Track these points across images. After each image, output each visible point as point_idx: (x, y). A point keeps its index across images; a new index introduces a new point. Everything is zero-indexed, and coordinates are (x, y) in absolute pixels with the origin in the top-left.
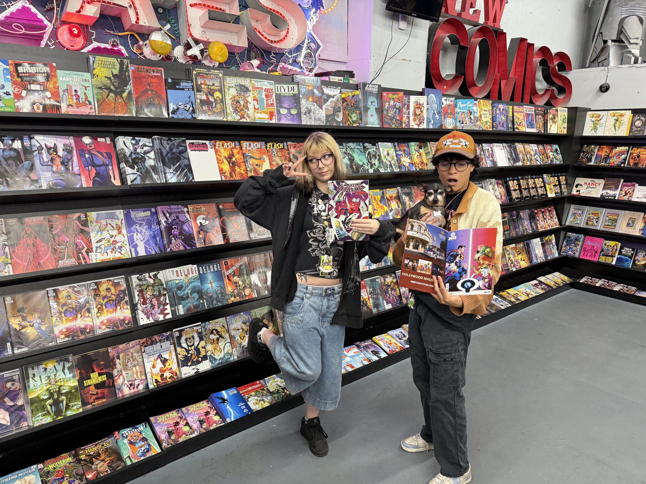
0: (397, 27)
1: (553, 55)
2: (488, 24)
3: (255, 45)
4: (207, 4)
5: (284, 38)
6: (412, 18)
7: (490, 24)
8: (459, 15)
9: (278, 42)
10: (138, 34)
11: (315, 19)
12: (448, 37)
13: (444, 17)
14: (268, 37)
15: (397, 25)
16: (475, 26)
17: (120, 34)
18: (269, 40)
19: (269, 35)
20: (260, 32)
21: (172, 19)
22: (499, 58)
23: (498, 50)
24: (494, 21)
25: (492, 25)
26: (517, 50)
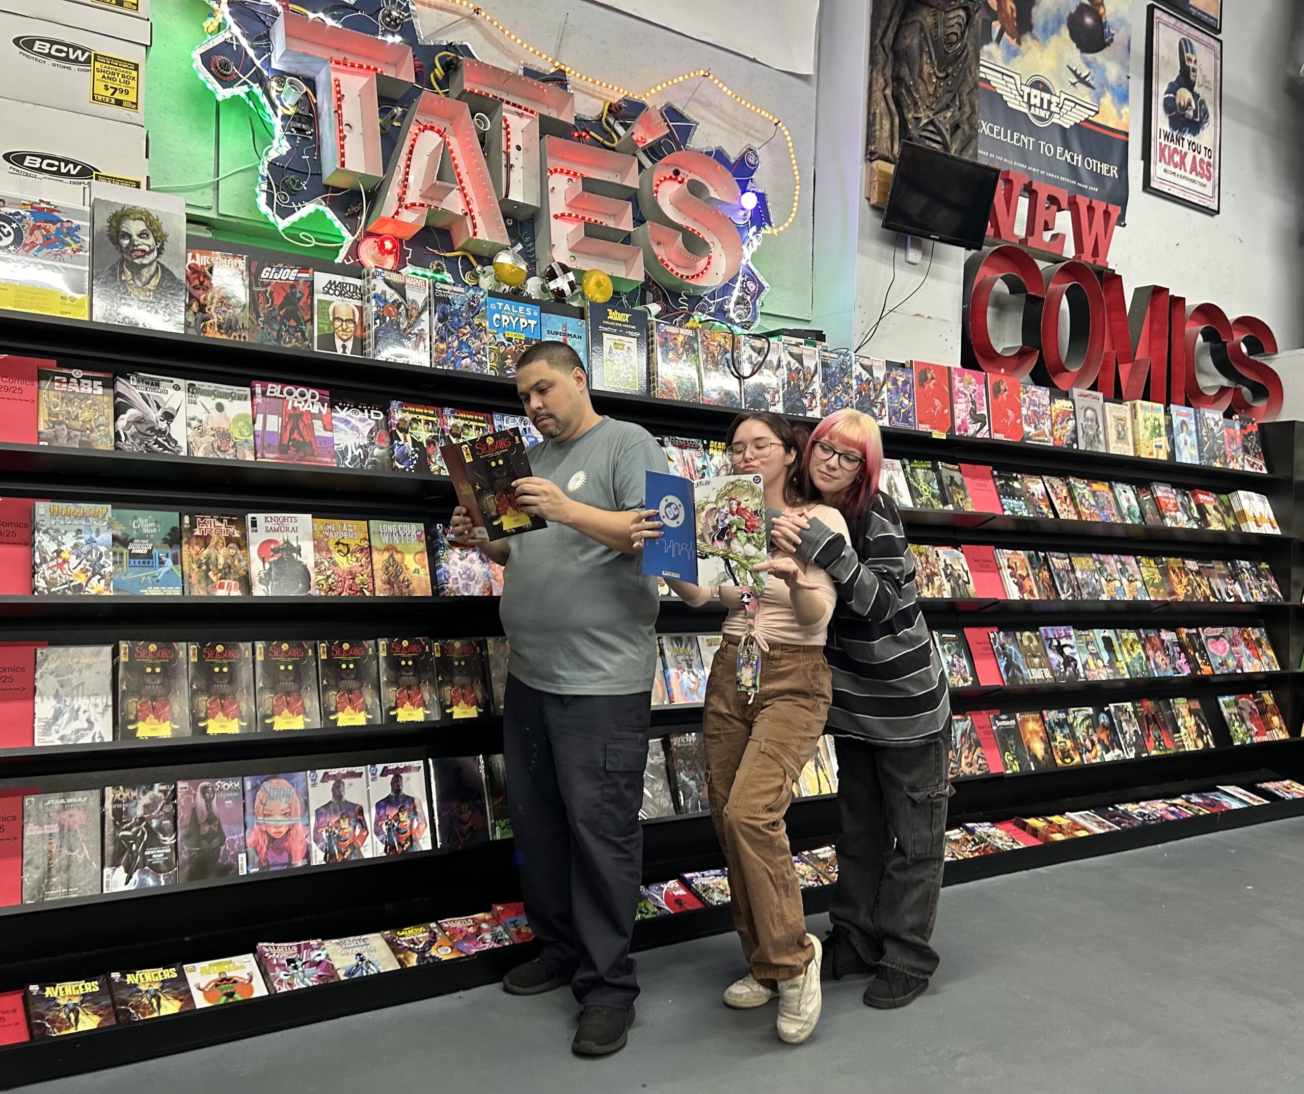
0: (903, 259)
1: (1231, 323)
2: (1083, 259)
3: (653, 282)
4: (581, 215)
5: (702, 272)
6: (932, 242)
7: (1087, 258)
8: (1024, 241)
9: (693, 277)
10: (474, 256)
11: (756, 243)
12: (1002, 278)
13: (996, 245)
14: (676, 270)
15: (903, 256)
16: (1056, 262)
17: (448, 255)
18: (677, 274)
19: (678, 265)
21: (525, 236)
22: (1110, 321)
23: (1108, 308)
24: (1095, 253)
25: (1091, 260)
26: (1149, 309)
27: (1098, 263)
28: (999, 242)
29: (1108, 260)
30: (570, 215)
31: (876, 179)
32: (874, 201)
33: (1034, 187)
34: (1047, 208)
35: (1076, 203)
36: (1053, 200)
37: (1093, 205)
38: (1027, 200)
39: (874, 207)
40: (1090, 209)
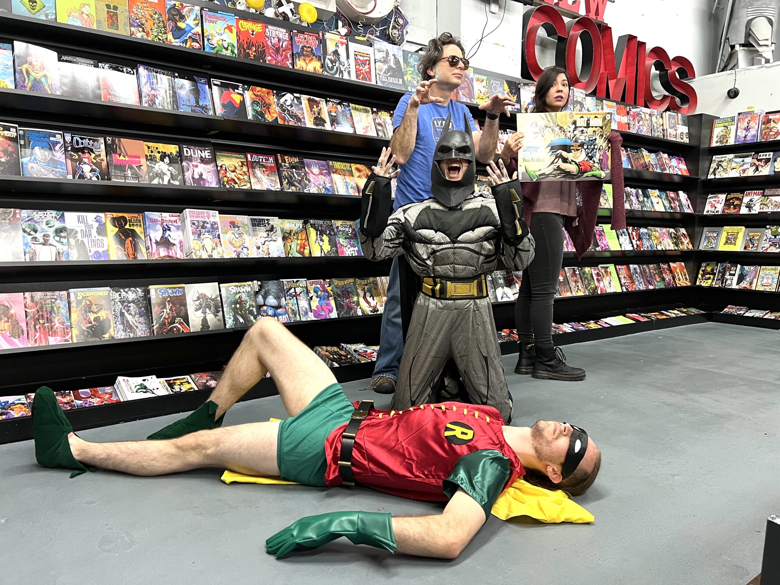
1: (671, 59)
2: (590, 16)
5: (371, 11)
8: (557, 4)
9: (365, 14)
12: (543, 25)
14: (356, 9)
15: (488, 8)
16: (574, 18)
20: (348, 2)
22: (604, 55)
23: (603, 46)
24: (597, 13)
25: (594, 17)
26: (626, 48)
27: (599, 19)
28: (542, 3)
29: (604, 17)
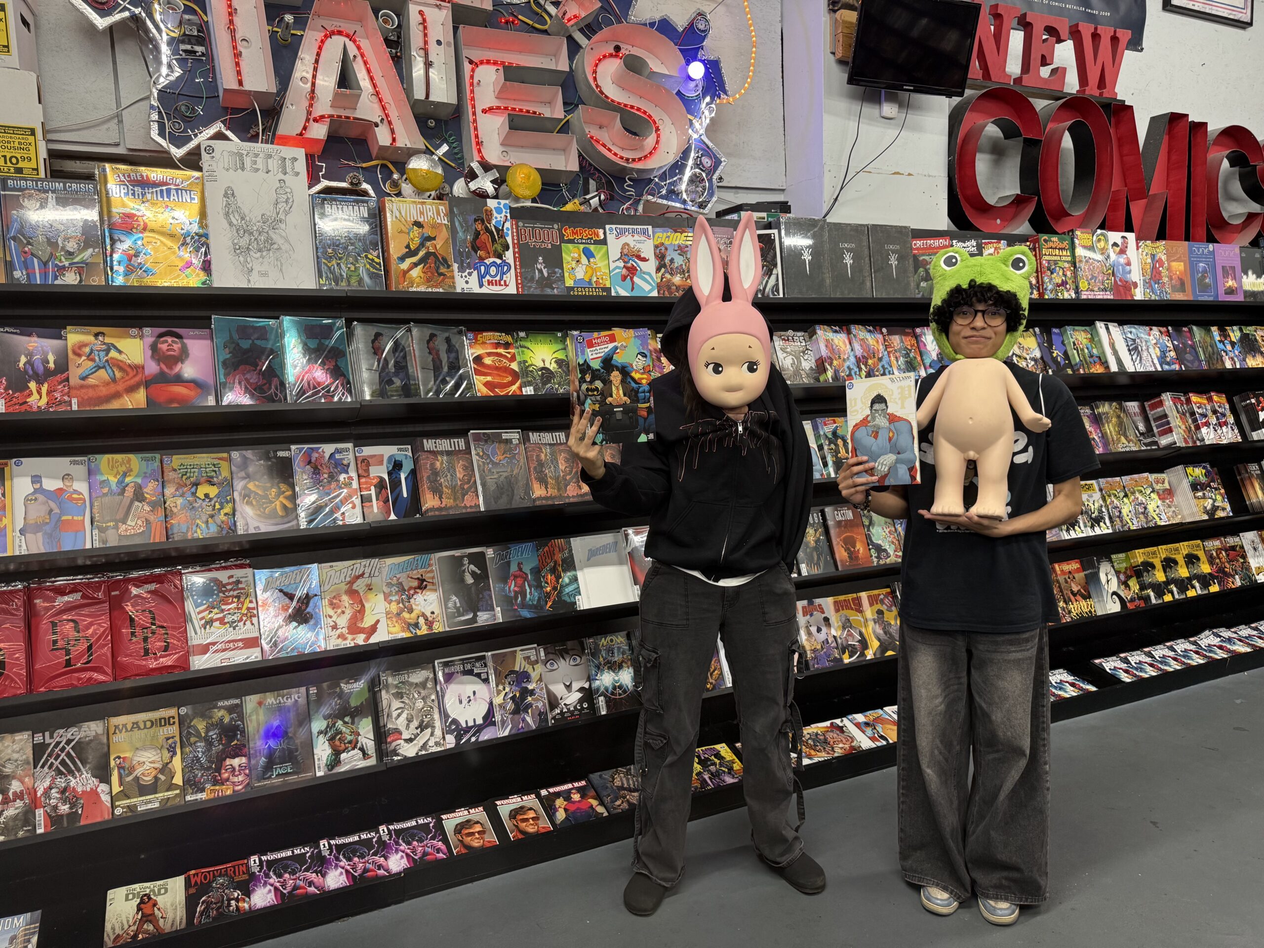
0: (878, 115)
1: (1261, 144)
2: (1087, 93)
3: (595, 169)
4: (511, 105)
5: (651, 153)
7: (1092, 91)
8: (1018, 81)
9: (640, 159)
10: (392, 163)
11: (709, 115)
12: (992, 122)
13: (985, 87)
14: (621, 153)
15: (878, 111)
16: (1056, 99)
17: (364, 165)
18: (622, 158)
19: (623, 149)
20: (604, 146)
21: (450, 136)
22: (1121, 156)
23: (1119, 140)
24: (1102, 84)
25: (1096, 93)
26: (1166, 138)
27: (1106, 94)
28: (989, 84)
29: (1116, 90)
30: (498, 108)
31: (840, 31)
32: (839, 55)
33: (1028, 20)
34: (1045, 41)
35: (1079, 31)
36: (1051, 31)
37: (1098, 32)
38: (1022, 34)
39: (841, 62)
40: (1096, 36)
